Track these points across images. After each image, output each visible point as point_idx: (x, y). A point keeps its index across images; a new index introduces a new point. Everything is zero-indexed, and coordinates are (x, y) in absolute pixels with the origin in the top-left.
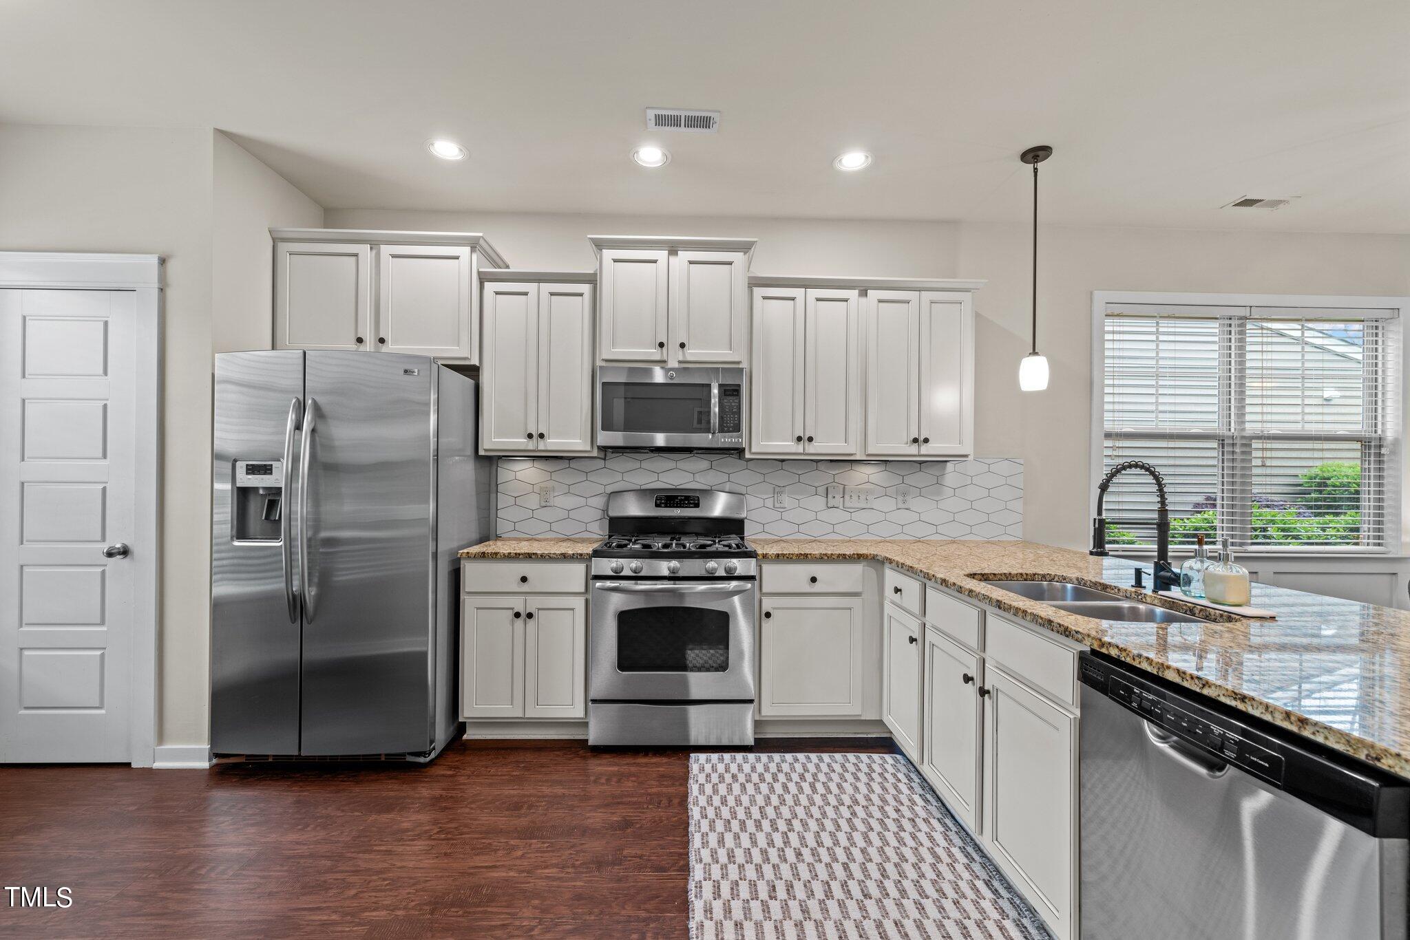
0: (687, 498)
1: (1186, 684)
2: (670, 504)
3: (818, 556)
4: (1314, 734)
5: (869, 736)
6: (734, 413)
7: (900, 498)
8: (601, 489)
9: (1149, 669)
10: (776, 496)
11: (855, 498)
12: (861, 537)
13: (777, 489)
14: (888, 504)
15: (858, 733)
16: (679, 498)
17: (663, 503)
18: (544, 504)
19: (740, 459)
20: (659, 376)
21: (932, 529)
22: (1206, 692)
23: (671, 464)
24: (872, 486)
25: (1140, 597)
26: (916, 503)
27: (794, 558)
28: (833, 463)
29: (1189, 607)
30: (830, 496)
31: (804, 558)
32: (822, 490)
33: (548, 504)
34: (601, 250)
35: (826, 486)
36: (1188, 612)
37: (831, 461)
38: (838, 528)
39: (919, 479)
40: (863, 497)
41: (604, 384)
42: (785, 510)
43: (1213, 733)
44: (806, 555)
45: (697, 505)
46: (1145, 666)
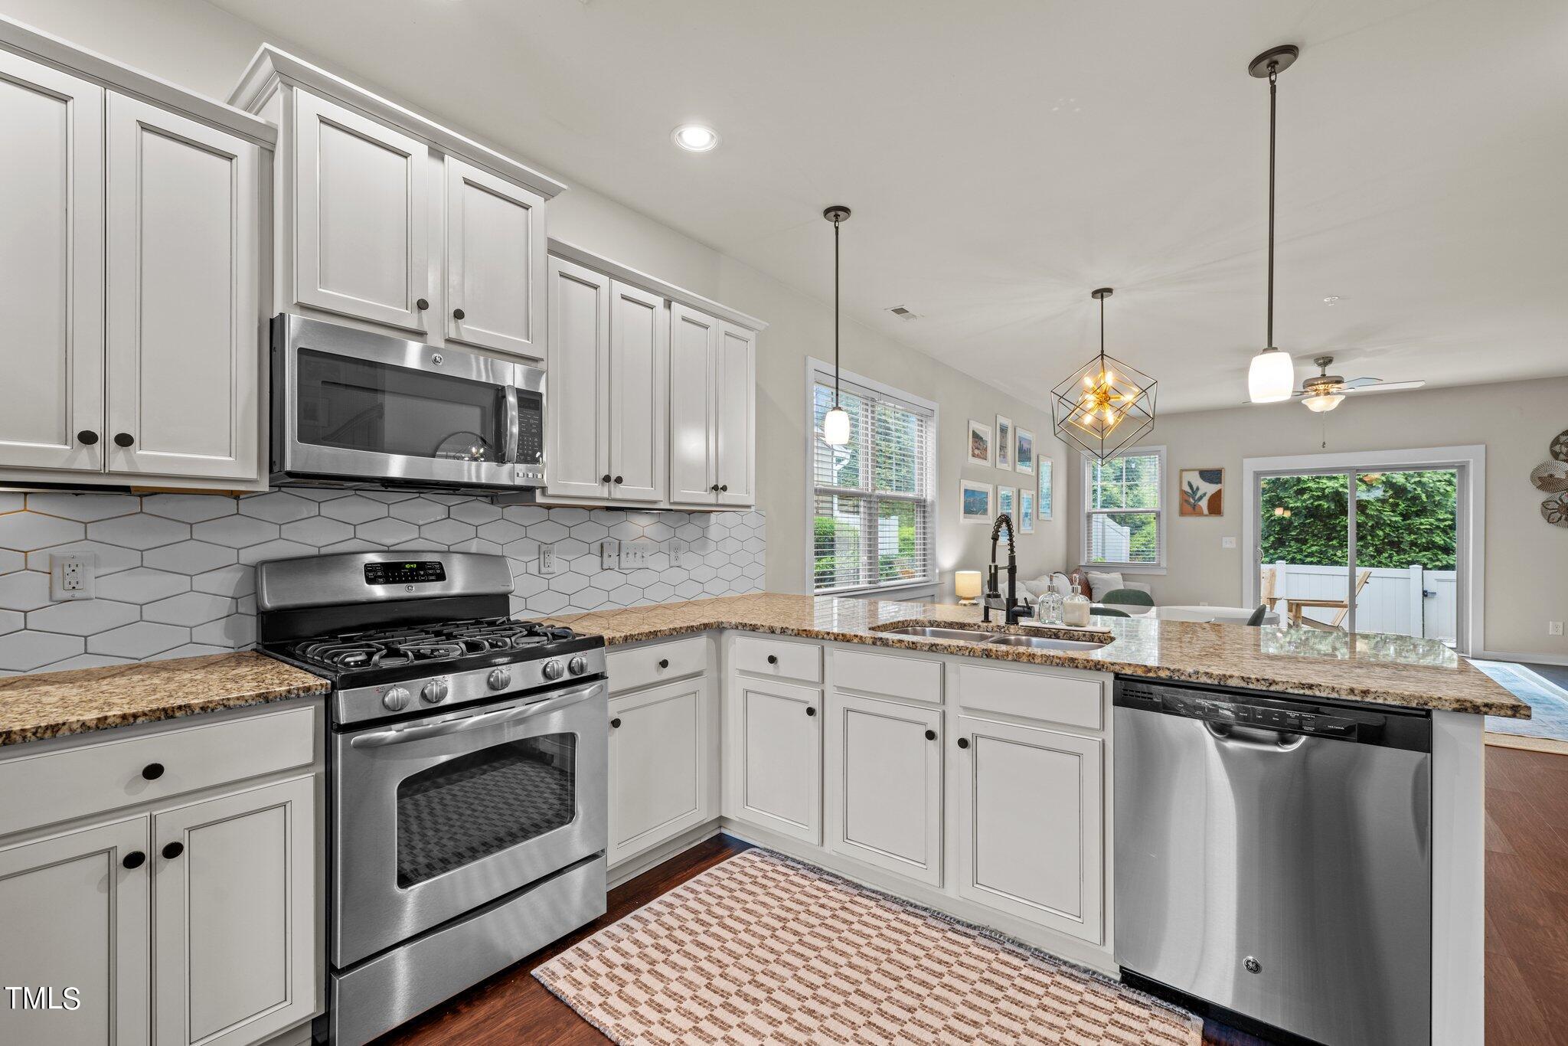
0: (422, 565)
1: (1251, 686)
2: (394, 577)
3: (667, 633)
4: (1375, 698)
5: (702, 841)
6: (533, 435)
7: (673, 554)
8: (230, 557)
9: (1209, 681)
10: (542, 556)
11: (631, 556)
12: (636, 605)
13: (544, 548)
14: (659, 562)
15: (692, 843)
16: (407, 566)
17: (380, 577)
18: (60, 594)
19: (492, 503)
20: (413, 357)
21: (698, 588)
22: (1272, 688)
23: (381, 510)
24: (648, 541)
25: (1003, 630)
26: (688, 559)
27: (644, 638)
28: (611, 513)
29: (1054, 632)
30: (605, 555)
31: (654, 637)
32: (596, 547)
33: (78, 594)
34: (291, 87)
35: (600, 542)
36: (1053, 637)
37: (608, 509)
38: (613, 596)
39: (690, 531)
40: (639, 555)
41: (301, 351)
42: (554, 575)
43: (1290, 717)
44: (655, 633)
45: (441, 577)
46: (1204, 679)
